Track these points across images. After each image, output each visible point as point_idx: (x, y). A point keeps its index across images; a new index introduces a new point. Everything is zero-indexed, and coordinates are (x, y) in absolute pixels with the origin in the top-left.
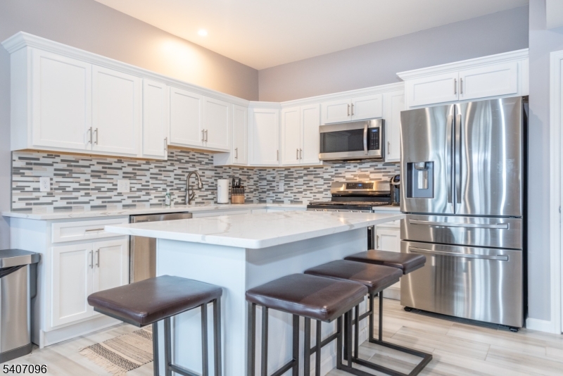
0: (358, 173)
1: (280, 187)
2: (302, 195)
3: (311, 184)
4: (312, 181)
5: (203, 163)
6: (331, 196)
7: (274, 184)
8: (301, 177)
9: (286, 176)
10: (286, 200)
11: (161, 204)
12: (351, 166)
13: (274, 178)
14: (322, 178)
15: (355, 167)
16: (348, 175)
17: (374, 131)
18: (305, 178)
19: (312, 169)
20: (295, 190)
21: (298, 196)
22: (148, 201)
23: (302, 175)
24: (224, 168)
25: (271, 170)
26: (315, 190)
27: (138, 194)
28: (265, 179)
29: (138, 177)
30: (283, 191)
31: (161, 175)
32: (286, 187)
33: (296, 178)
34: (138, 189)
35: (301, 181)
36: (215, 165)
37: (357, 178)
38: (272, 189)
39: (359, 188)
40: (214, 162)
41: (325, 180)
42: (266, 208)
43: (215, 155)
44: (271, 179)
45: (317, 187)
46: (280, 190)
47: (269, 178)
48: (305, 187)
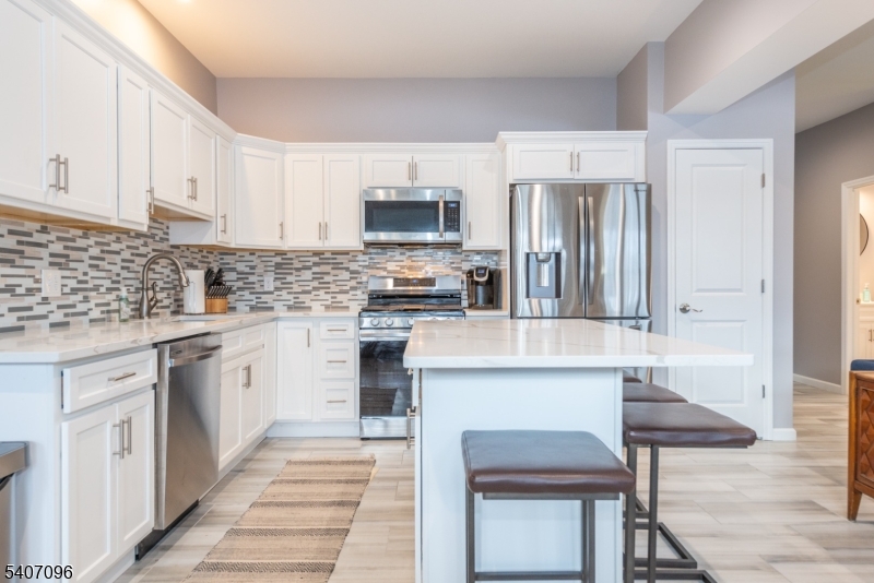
0: (407, 263)
1: (265, 284)
2: (312, 296)
3: (327, 279)
4: (328, 273)
5: (157, 238)
6: (366, 297)
7: (252, 279)
8: (309, 268)
9: (278, 266)
10: (278, 305)
11: (103, 320)
12: (397, 254)
13: (253, 268)
14: (347, 269)
15: (401, 254)
16: (391, 266)
17: (453, 205)
18: (315, 269)
19: (328, 255)
20: (296, 288)
21: (302, 298)
22: (85, 314)
23: (311, 264)
24: (182, 248)
25: (247, 254)
26: (334, 288)
27: (73, 299)
28: (233, 270)
29: (72, 265)
30: (272, 289)
31: (103, 259)
32: (278, 284)
33: (298, 270)
34: (72, 289)
35: (307, 275)
36: (172, 243)
37: (406, 271)
38: (249, 287)
39: (414, 285)
40: (170, 237)
41: (352, 272)
42: (275, 319)
43: (172, 225)
44: (247, 270)
45: (339, 283)
46: (266, 289)
47: (241, 267)
48: (315, 284)
